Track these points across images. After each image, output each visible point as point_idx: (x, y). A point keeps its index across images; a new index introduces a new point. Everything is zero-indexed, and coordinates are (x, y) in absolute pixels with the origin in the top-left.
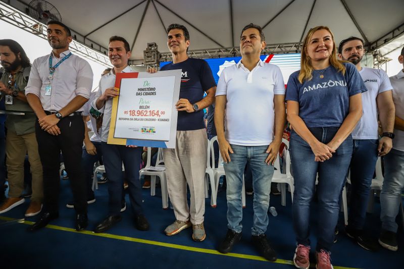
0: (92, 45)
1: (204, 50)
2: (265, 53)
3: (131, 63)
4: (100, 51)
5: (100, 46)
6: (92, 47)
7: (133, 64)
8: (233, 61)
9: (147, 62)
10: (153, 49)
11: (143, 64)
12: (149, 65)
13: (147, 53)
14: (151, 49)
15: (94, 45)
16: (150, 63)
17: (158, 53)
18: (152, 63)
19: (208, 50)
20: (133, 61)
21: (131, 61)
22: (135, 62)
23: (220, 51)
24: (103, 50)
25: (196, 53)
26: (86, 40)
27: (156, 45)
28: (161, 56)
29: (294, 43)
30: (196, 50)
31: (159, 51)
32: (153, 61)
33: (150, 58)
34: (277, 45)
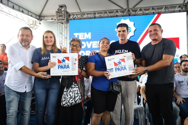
0: (13, 6)
1: (104, 11)
2: (154, 13)
3: (42, 18)
4: (19, 10)
5: (19, 7)
6: (13, 8)
7: (44, 20)
8: (128, 19)
9: (58, 20)
10: (63, 9)
11: (52, 19)
12: (60, 22)
13: (58, 13)
14: (61, 10)
15: (15, 6)
16: (61, 21)
17: (67, 12)
18: (63, 21)
19: (108, 10)
20: (44, 16)
21: (42, 16)
22: (46, 18)
23: (117, 12)
24: (21, 9)
25: (98, 13)
26: (9, 2)
27: (65, 6)
28: (69, 15)
29: (178, 5)
30: (98, 11)
31: (68, 10)
32: (63, 20)
33: (61, 17)
34: (164, 6)
